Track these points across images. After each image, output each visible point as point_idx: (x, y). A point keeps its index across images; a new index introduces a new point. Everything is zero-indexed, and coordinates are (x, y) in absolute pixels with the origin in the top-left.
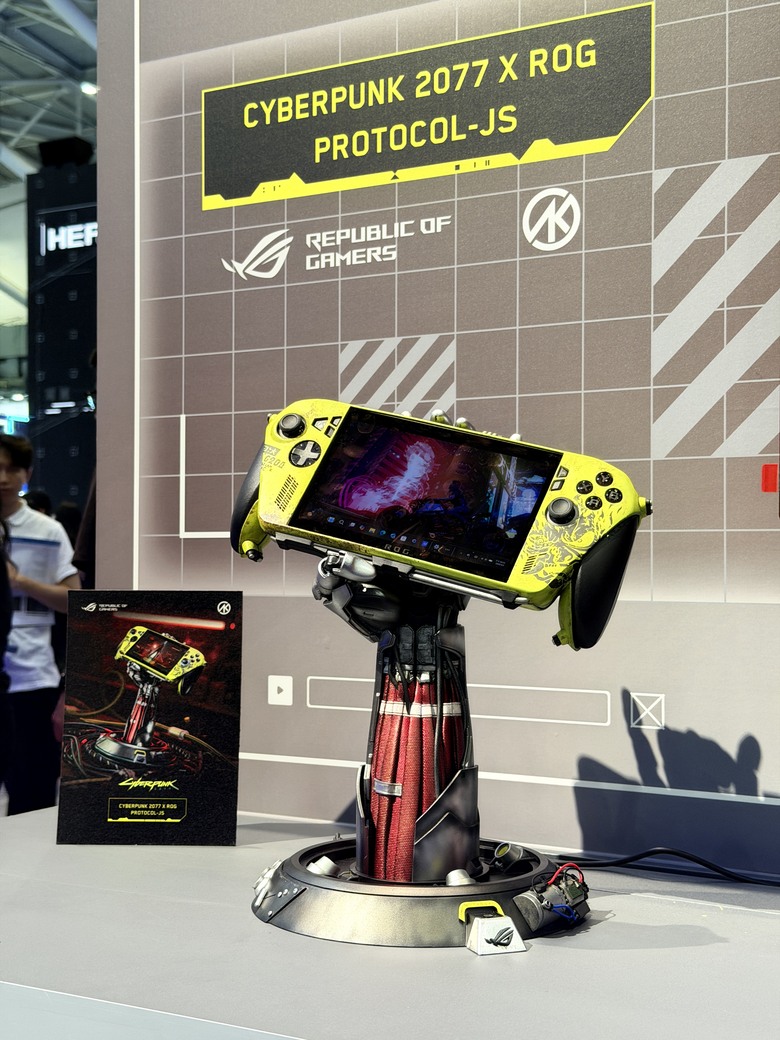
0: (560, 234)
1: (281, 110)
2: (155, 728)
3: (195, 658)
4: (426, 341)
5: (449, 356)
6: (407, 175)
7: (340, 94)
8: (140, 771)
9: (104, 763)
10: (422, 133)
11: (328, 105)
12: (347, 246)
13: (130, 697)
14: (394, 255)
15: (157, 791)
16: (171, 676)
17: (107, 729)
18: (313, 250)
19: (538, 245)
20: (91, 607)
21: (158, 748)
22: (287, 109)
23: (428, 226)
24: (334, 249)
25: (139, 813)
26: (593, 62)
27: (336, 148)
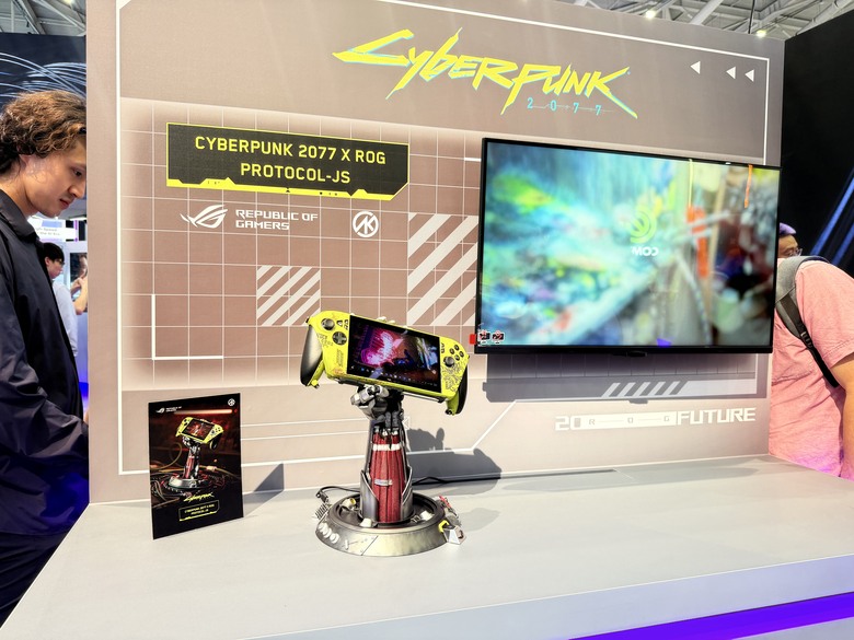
0: (369, 231)
1: (219, 144)
2: (200, 469)
3: (218, 429)
4: (305, 270)
5: (317, 277)
6: (293, 191)
7: (255, 145)
8: (193, 491)
9: (174, 492)
10: (301, 174)
11: (249, 148)
12: (261, 219)
13: (185, 455)
14: (288, 228)
15: (204, 500)
16: (206, 441)
17: (173, 474)
18: (240, 218)
19: (359, 234)
20: (162, 410)
21: (202, 478)
22: (223, 145)
23: (306, 217)
24: (254, 219)
25: (197, 513)
26: (383, 162)
27: (254, 171)
